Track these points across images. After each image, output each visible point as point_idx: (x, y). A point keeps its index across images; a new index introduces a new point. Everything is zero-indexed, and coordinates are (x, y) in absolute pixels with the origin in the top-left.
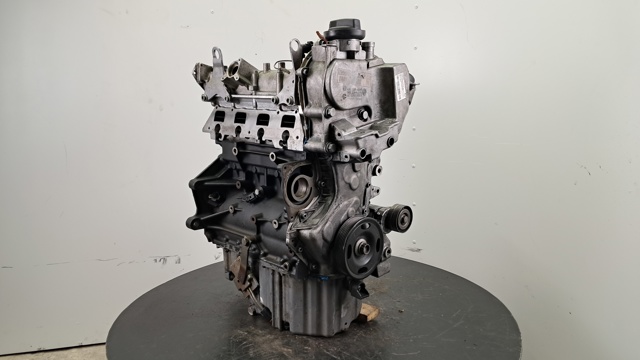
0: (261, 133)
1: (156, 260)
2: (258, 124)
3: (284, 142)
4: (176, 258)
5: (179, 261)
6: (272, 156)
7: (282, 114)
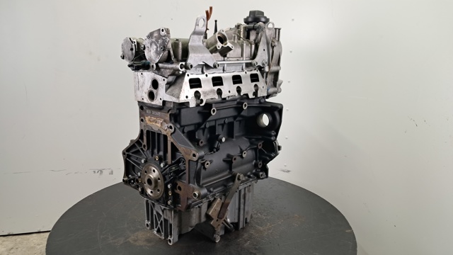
0: (239, 90)
1: (95, 172)
2: (234, 83)
3: (255, 94)
4: (110, 171)
5: (112, 173)
6: (245, 105)
7: (249, 73)
